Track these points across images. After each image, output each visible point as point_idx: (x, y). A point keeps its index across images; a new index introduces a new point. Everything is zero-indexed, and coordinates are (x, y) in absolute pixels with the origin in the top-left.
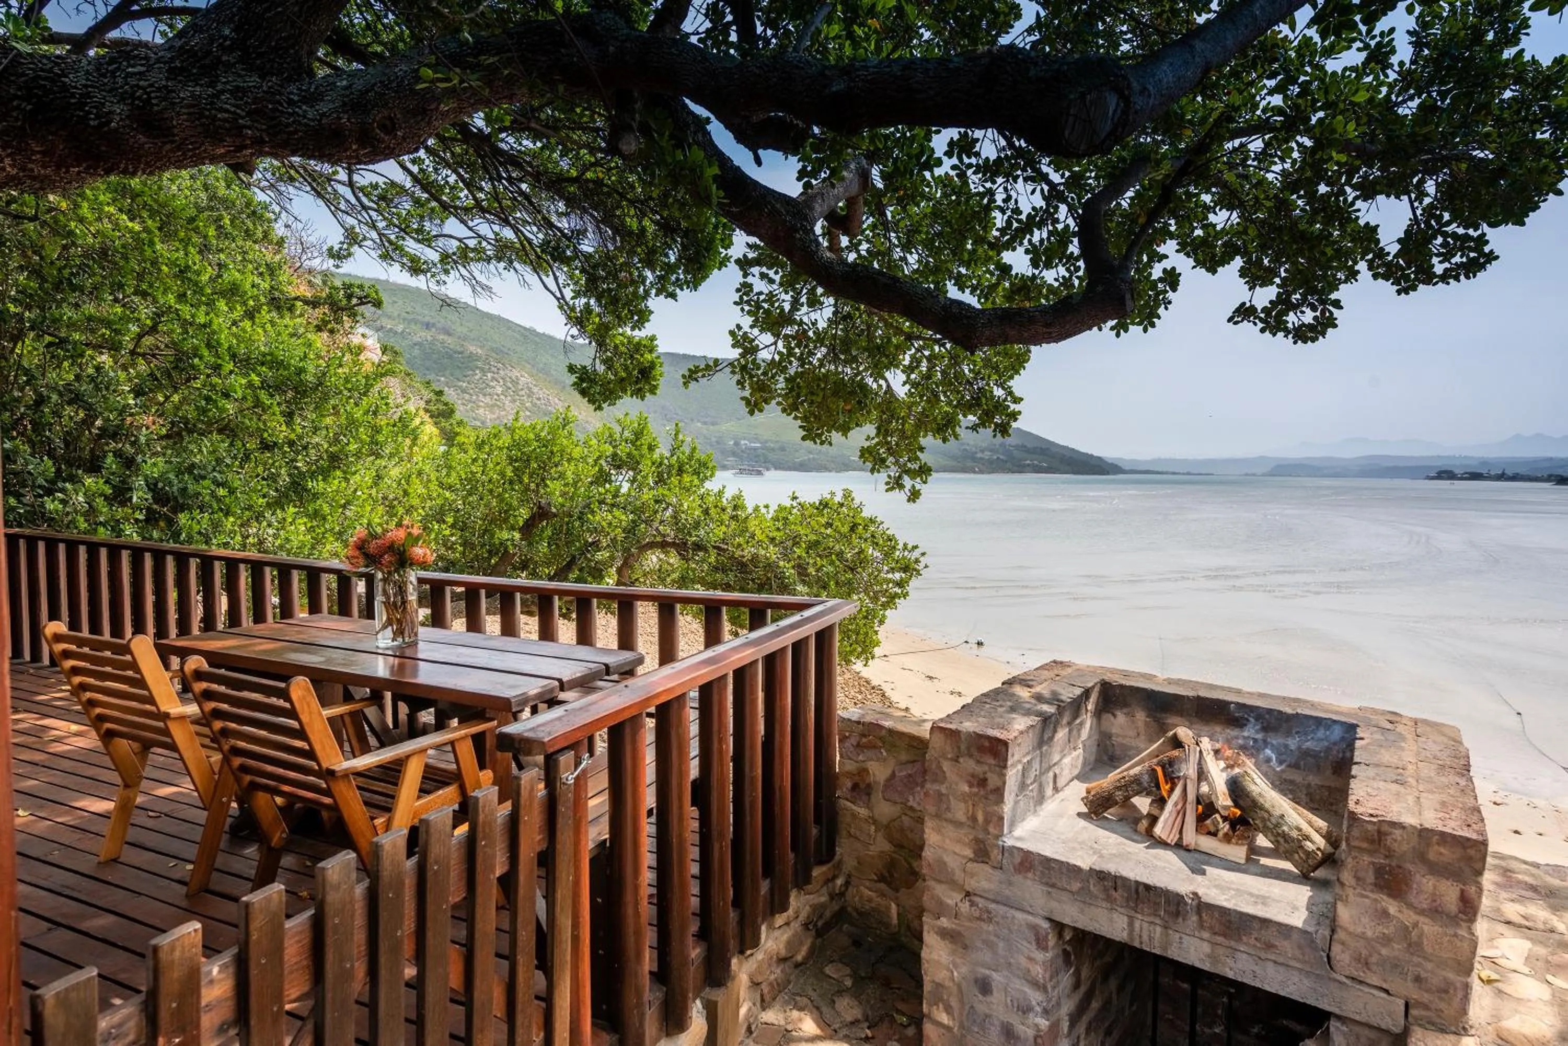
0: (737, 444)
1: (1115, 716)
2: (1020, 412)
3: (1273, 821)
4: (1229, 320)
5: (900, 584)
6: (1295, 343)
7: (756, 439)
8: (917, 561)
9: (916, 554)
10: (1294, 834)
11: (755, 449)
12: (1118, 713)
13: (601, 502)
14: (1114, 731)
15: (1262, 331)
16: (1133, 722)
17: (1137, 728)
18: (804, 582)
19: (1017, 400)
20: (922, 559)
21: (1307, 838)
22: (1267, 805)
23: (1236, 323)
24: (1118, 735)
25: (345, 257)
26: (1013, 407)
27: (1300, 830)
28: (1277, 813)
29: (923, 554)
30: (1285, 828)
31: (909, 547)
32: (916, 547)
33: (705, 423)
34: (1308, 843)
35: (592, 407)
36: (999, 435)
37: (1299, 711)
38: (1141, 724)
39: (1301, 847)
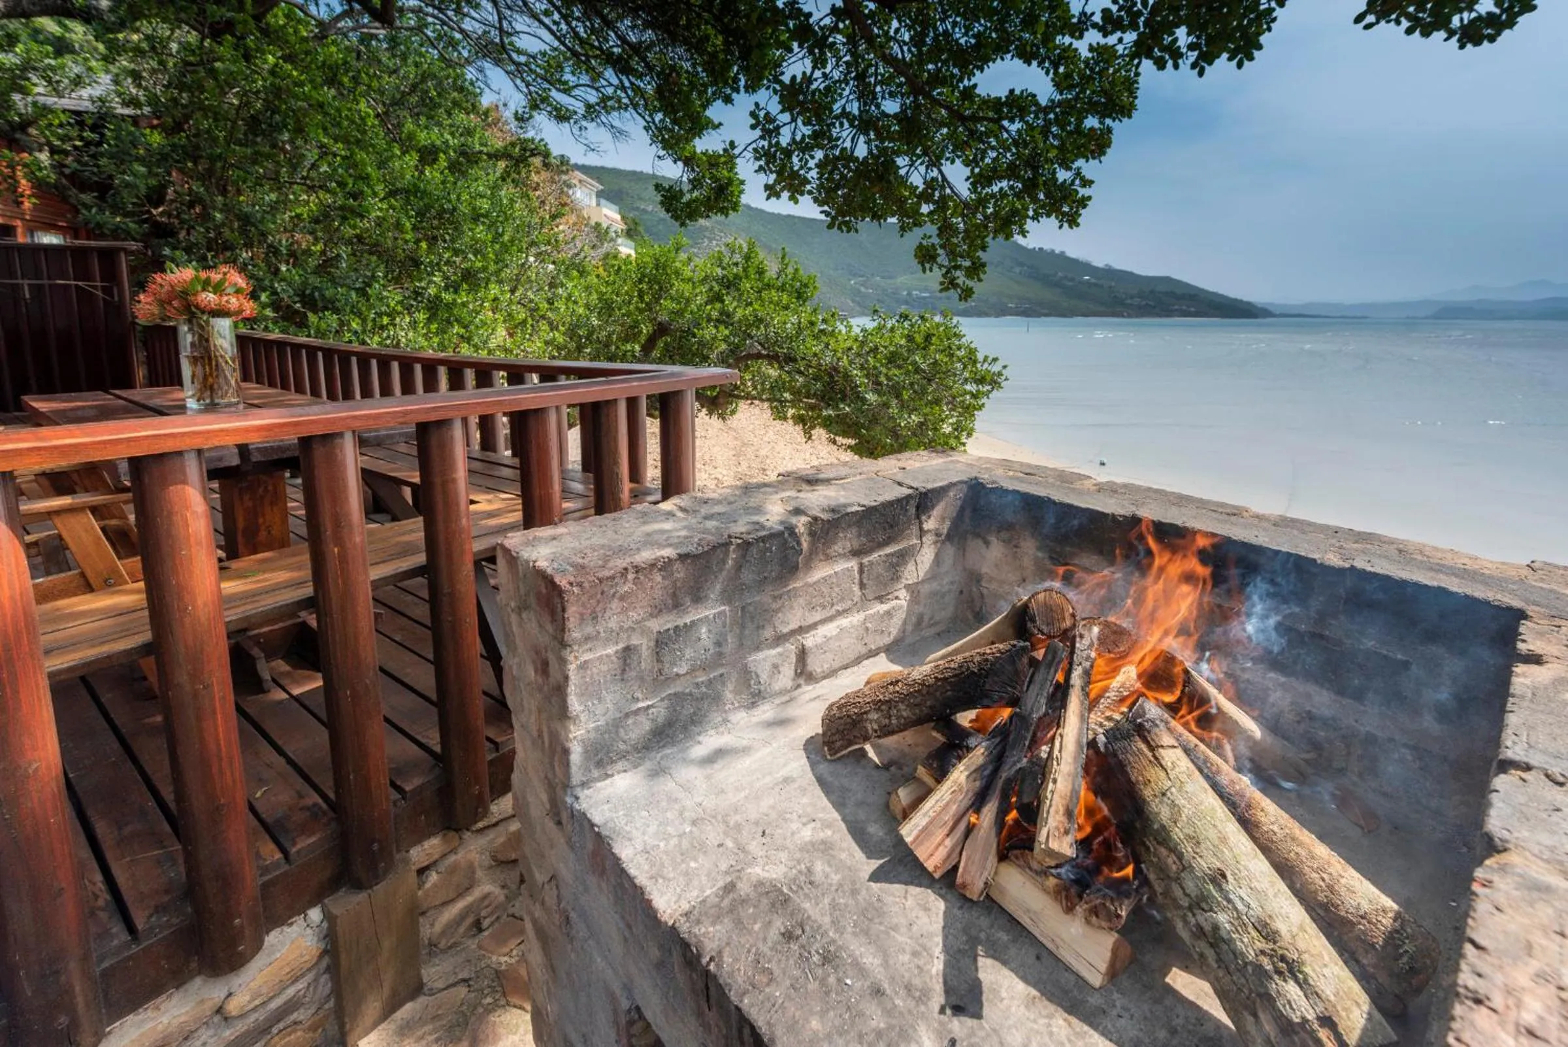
0: (909, 294)
1: (987, 543)
2: (1089, 198)
3: (1190, 885)
4: (1359, 19)
5: (975, 396)
6: (1462, 47)
7: (926, 290)
8: (1000, 374)
9: (996, 368)
10: (1249, 944)
11: (925, 298)
12: (993, 539)
13: (709, 320)
14: (984, 570)
15: (1409, 31)
16: (1015, 556)
17: (1021, 567)
18: (875, 391)
19: (1087, 183)
20: (1004, 372)
21: (1292, 969)
22: (1177, 834)
23: (1368, 27)
24: (991, 579)
25: (528, 119)
26: (1083, 192)
27: (1267, 933)
28: (1205, 863)
29: (1005, 367)
30: (1222, 918)
31: (989, 360)
32: (995, 360)
33: (883, 277)
34: (1291, 989)
35: (678, 224)
36: (1066, 225)
37: (1360, 564)
38: (1027, 562)
39: (1268, 999)
